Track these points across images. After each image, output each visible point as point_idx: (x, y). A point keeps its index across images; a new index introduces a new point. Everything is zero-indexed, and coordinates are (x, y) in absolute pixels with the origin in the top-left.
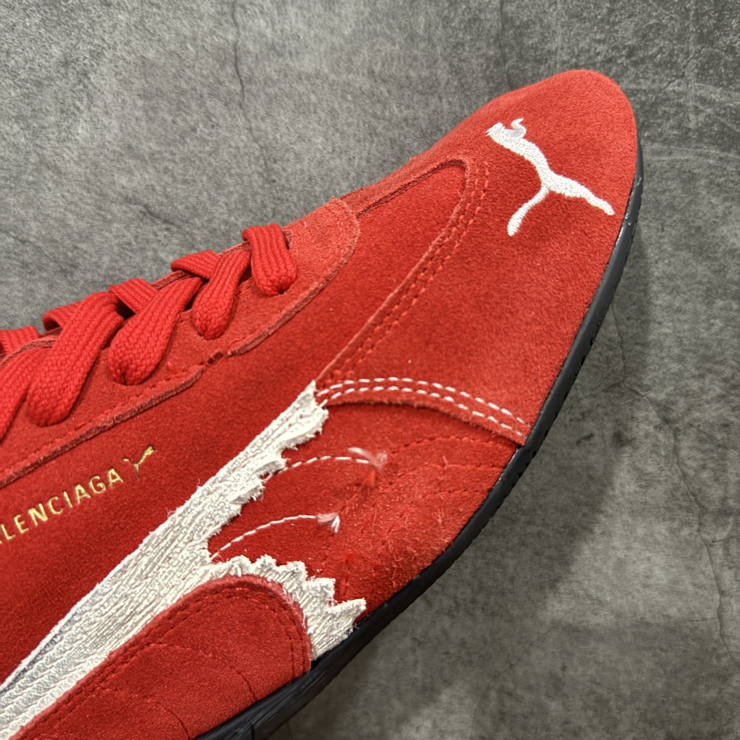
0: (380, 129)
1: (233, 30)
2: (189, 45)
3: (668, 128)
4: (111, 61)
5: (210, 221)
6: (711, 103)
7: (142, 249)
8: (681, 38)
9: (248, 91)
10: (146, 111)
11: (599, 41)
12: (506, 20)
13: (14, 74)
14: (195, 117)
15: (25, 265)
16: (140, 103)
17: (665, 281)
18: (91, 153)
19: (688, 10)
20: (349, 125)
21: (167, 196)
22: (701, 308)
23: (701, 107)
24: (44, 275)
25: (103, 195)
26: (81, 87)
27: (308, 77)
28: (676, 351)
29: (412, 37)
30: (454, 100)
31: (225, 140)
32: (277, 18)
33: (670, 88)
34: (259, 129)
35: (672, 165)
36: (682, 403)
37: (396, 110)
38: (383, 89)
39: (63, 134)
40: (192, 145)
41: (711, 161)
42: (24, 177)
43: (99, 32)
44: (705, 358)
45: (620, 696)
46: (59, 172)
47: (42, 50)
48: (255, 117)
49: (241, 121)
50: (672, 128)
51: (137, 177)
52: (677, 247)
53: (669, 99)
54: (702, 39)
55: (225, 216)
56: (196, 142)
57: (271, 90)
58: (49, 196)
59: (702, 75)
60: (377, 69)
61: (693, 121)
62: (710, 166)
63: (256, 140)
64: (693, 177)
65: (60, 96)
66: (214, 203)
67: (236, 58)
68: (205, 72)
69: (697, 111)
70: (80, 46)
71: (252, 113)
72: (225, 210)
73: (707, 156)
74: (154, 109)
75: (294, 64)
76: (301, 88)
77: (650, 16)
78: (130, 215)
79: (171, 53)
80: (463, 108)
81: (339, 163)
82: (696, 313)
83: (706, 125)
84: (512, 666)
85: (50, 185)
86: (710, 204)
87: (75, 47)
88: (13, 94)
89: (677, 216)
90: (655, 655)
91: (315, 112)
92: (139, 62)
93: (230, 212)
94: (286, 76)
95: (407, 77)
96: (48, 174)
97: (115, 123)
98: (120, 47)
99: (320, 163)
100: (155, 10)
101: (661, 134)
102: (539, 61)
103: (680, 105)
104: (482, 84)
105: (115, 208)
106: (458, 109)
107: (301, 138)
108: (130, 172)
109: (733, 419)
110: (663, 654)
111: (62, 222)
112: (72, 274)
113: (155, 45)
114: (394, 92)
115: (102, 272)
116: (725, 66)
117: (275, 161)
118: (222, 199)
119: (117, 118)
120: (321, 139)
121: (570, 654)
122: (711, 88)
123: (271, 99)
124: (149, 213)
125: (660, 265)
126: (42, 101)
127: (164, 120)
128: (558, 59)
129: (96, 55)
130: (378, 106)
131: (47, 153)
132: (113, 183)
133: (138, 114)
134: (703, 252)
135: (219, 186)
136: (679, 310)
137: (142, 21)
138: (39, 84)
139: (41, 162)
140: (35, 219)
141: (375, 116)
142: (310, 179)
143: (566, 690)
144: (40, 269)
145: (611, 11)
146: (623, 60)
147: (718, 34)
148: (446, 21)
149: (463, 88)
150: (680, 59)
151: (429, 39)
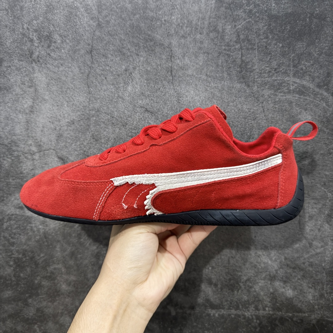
0: (208, 89)
1: (171, 63)
2: (159, 67)
3: (285, 89)
4: (138, 70)
5: (163, 113)
6: (296, 83)
7: (145, 120)
8: (289, 66)
9: (174, 79)
10: (147, 84)
11: (267, 67)
12: (243, 61)
13: (112, 73)
14: (160, 85)
15: (113, 123)
16: (145, 81)
17: (284, 130)
18: (132, 94)
19: (290, 59)
20: (200, 88)
21: (151, 106)
23: (294, 84)
24: (118, 126)
25: (135, 106)
26: (130, 77)
27: (190, 76)
29: (218, 66)
30: (228, 82)
31: (167, 92)
32: (182, 60)
33: (286, 79)
34: (176, 89)
35: (286, 99)
37: (213, 84)
38: (210, 79)
39: (125, 89)
40: (159, 93)
41: (296, 98)
42: (114, 100)
43: (135, 62)
45: (271, 246)
46: (123, 99)
47: (120, 67)
48: (176, 86)
49: (172, 87)
50: (286, 89)
51: (144, 101)
52: (287, 121)
53: (285, 82)
54: (294, 66)
55: (166, 112)
56: (160, 92)
57: (180, 79)
58: (120, 105)
59: (294, 75)
60: (208, 74)
61: (292, 88)
62: (296, 100)
63: (176, 92)
65: (124, 79)
66: (164, 108)
67: (171, 70)
68: (163, 74)
69: (293, 85)
70: (130, 66)
71: (175, 85)
72: (166, 110)
73: (295, 97)
74: (149, 83)
75: (187, 72)
76: (188, 79)
77: (280, 60)
78: (142, 111)
79: (154, 69)
80: (230, 84)
81: (197, 98)
83: (295, 89)
84: (240, 236)
85: (121, 102)
86: (296, 110)
87: (129, 66)
88: (112, 78)
89: (287, 113)
90: (281, 234)
91: (191, 85)
92: (146, 71)
93: (168, 110)
94: (184, 75)
95: (216, 76)
96: (120, 99)
97: (139, 87)
98: (141, 66)
99: (192, 98)
100: (150, 57)
101: (283, 91)
102: (251, 72)
103: (288, 83)
104: (236, 78)
105: (138, 109)
106: (229, 84)
107: (187, 91)
108: (142, 100)
109: (302, 167)
110: (283, 234)
111: (124, 113)
112: (126, 126)
113: (150, 66)
114: (213, 80)
115: (134, 126)
116: (300, 73)
117: (180, 97)
118: (166, 107)
119: (139, 85)
120: (193, 92)
121: (257, 233)
122: (296, 79)
123: (180, 81)
124: (147, 110)
125: (282, 125)
126: (119, 80)
127: (152, 86)
128: (256, 71)
129: (134, 68)
130: (208, 83)
131: (120, 94)
132: (138, 102)
133: (145, 84)
135: (165, 104)
137: (147, 60)
138: (119, 75)
139: (118, 96)
140: (116, 111)
141: (207, 86)
142: (189, 102)
143: (256, 243)
144: (117, 125)
145: (270, 59)
146: (273, 72)
147: (298, 65)
148: (227, 61)
149: (231, 79)
150: (288, 72)
151: (222, 66)
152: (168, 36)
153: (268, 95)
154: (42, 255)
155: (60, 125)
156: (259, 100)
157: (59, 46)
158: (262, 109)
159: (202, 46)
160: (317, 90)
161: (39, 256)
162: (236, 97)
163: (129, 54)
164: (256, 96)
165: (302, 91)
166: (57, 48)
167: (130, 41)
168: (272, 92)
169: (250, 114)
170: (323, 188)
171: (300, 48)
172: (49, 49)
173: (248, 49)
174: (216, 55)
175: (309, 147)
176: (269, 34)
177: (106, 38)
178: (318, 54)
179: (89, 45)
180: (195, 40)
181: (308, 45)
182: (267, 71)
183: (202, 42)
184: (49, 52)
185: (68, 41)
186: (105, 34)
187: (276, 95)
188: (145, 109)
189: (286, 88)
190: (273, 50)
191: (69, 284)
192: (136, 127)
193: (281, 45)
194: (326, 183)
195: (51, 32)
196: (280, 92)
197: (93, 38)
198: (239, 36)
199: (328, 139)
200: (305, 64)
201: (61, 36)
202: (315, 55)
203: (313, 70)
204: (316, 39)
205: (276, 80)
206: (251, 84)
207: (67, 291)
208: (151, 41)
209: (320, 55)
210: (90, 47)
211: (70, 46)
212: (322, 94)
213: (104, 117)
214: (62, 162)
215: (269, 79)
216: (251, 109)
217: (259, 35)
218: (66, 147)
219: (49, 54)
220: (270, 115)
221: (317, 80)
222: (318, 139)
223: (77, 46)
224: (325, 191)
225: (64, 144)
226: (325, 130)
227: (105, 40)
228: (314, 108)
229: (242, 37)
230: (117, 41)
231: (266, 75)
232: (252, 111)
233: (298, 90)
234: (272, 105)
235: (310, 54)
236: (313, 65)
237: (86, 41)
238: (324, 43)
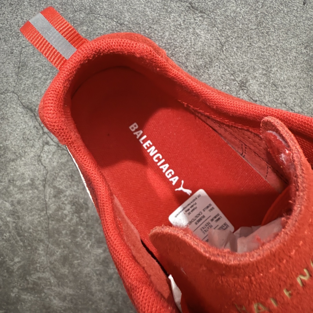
154: (16, 260)
155: (20, 45)
161: (12, 260)
188: (187, 4)
191: (64, 299)
192: (169, 43)
207: (61, 308)
213: (103, 24)
214: (32, 114)
218: (36, 87)
225: (31, 81)
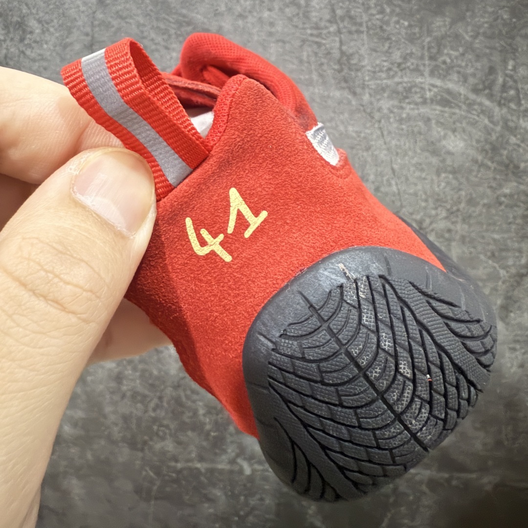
3: (417, 98)
6: (436, 86)
8: (422, 58)
11: (384, 61)
12: (343, 53)
19: (424, 46)
22: (435, 178)
23: (432, 89)
28: (424, 197)
29: (301, 61)
30: (321, 88)
33: (417, 81)
35: (419, 114)
36: (428, 221)
41: (437, 112)
44: (437, 200)
50: (419, 98)
52: (423, 150)
53: (417, 85)
54: (432, 58)
59: (432, 73)
61: (428, 95)
62: (436, 115)
64: (429, 120)
69: (430, 90)
73: (435, 110)
77: (407, 49)
80: (324, 91)
82: (432, 180)
83: (434, 96)
86: (437, 131)
89: (422, 137)
101: (413, 101)
102: (357, 70)
103: (422, 88)
104: (333, 81)
106: (322, 92)
116: (443, 70)
122: (436, 80)
125: (415, 158)
128: (366, 69)
134: (435, 152)
136: (425, 179)
145: (389, 48)
146: (395, 69)
147: (438, 56)
148: (316, 54)
149: (324, 83)
150: (422, 68)
151: (309, 62)
152: (215, 15)
153: (389, 109)
156: (373, 118)
157: (38, 39)
158: (379, 133)
159: (273, 30)
160: (472, 96)
162: (334, 112)
163: (153, 47)
164: (368, 110)
165: (446, 100)
166: (35, 42)
167: (153, 26)
168: (396, 103)
169: (360, 141)
170: (490, 262)
171: (440, 27)
172: (22, 45)
173: (350, 32)
174: (297, 43)
175: (463, 193)
176: (385, 6)
177: (115, 23)
178: (471, 36)
179: (87, 35)
180: (260, 20)
181: (453, 22)
182: (385, 69)
183: (272, 24)
184: (22, 48)
185: (52, 30)
186: (112, 17)
187: (402, 108)
189: (419, 95)
190: (393, 32)
193: (406, 23)
194: (497, 254)
195: (24, 16)
196: (409, 103)
197: (92, 23)
198: (333, 11)
199: (495, 179)
200: (449, 54)
201: (39, 21)
202: (467, 38)
203: (463, 64)
204: (467, 10)
205: (401, 83)
206: (358, 90)
208: (189, 24)
209: (475, 37)
210: (89, 38)
211: (57, 38)
212: (480, 104)
215: (389, 82)
216: (360, 132)
217: (369, 8)
219: (23, 52)
220: (394, 142)
221: (472, 80)
222: (477, 180)
223: (67, 37)
224: (495, 268)
226: (489, 163)
227: (113, 26)
228: (469, 128)
229: (339, 12)
230: (133, 26)
231: (384, 75)
232: (362, 135)
233: (439, 97)
234: (395, 125)
235: (457, 37)
236: (463, 55)
237: (82, 29)
238: (482, 16)
